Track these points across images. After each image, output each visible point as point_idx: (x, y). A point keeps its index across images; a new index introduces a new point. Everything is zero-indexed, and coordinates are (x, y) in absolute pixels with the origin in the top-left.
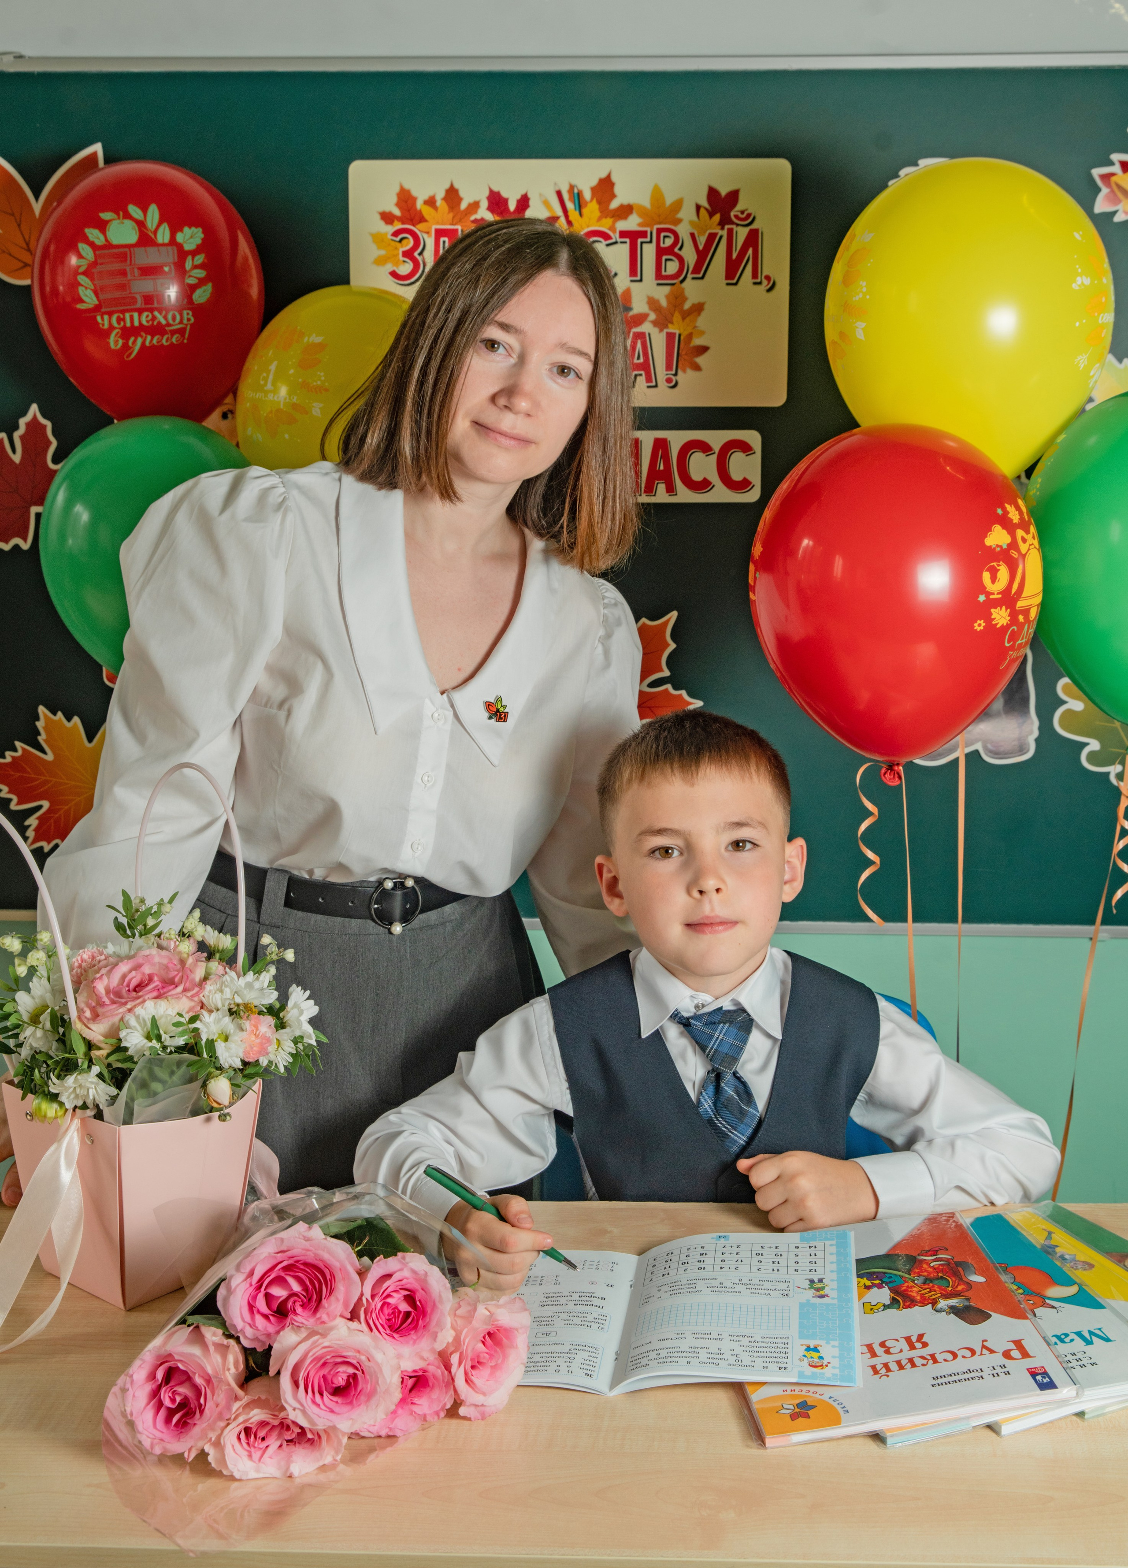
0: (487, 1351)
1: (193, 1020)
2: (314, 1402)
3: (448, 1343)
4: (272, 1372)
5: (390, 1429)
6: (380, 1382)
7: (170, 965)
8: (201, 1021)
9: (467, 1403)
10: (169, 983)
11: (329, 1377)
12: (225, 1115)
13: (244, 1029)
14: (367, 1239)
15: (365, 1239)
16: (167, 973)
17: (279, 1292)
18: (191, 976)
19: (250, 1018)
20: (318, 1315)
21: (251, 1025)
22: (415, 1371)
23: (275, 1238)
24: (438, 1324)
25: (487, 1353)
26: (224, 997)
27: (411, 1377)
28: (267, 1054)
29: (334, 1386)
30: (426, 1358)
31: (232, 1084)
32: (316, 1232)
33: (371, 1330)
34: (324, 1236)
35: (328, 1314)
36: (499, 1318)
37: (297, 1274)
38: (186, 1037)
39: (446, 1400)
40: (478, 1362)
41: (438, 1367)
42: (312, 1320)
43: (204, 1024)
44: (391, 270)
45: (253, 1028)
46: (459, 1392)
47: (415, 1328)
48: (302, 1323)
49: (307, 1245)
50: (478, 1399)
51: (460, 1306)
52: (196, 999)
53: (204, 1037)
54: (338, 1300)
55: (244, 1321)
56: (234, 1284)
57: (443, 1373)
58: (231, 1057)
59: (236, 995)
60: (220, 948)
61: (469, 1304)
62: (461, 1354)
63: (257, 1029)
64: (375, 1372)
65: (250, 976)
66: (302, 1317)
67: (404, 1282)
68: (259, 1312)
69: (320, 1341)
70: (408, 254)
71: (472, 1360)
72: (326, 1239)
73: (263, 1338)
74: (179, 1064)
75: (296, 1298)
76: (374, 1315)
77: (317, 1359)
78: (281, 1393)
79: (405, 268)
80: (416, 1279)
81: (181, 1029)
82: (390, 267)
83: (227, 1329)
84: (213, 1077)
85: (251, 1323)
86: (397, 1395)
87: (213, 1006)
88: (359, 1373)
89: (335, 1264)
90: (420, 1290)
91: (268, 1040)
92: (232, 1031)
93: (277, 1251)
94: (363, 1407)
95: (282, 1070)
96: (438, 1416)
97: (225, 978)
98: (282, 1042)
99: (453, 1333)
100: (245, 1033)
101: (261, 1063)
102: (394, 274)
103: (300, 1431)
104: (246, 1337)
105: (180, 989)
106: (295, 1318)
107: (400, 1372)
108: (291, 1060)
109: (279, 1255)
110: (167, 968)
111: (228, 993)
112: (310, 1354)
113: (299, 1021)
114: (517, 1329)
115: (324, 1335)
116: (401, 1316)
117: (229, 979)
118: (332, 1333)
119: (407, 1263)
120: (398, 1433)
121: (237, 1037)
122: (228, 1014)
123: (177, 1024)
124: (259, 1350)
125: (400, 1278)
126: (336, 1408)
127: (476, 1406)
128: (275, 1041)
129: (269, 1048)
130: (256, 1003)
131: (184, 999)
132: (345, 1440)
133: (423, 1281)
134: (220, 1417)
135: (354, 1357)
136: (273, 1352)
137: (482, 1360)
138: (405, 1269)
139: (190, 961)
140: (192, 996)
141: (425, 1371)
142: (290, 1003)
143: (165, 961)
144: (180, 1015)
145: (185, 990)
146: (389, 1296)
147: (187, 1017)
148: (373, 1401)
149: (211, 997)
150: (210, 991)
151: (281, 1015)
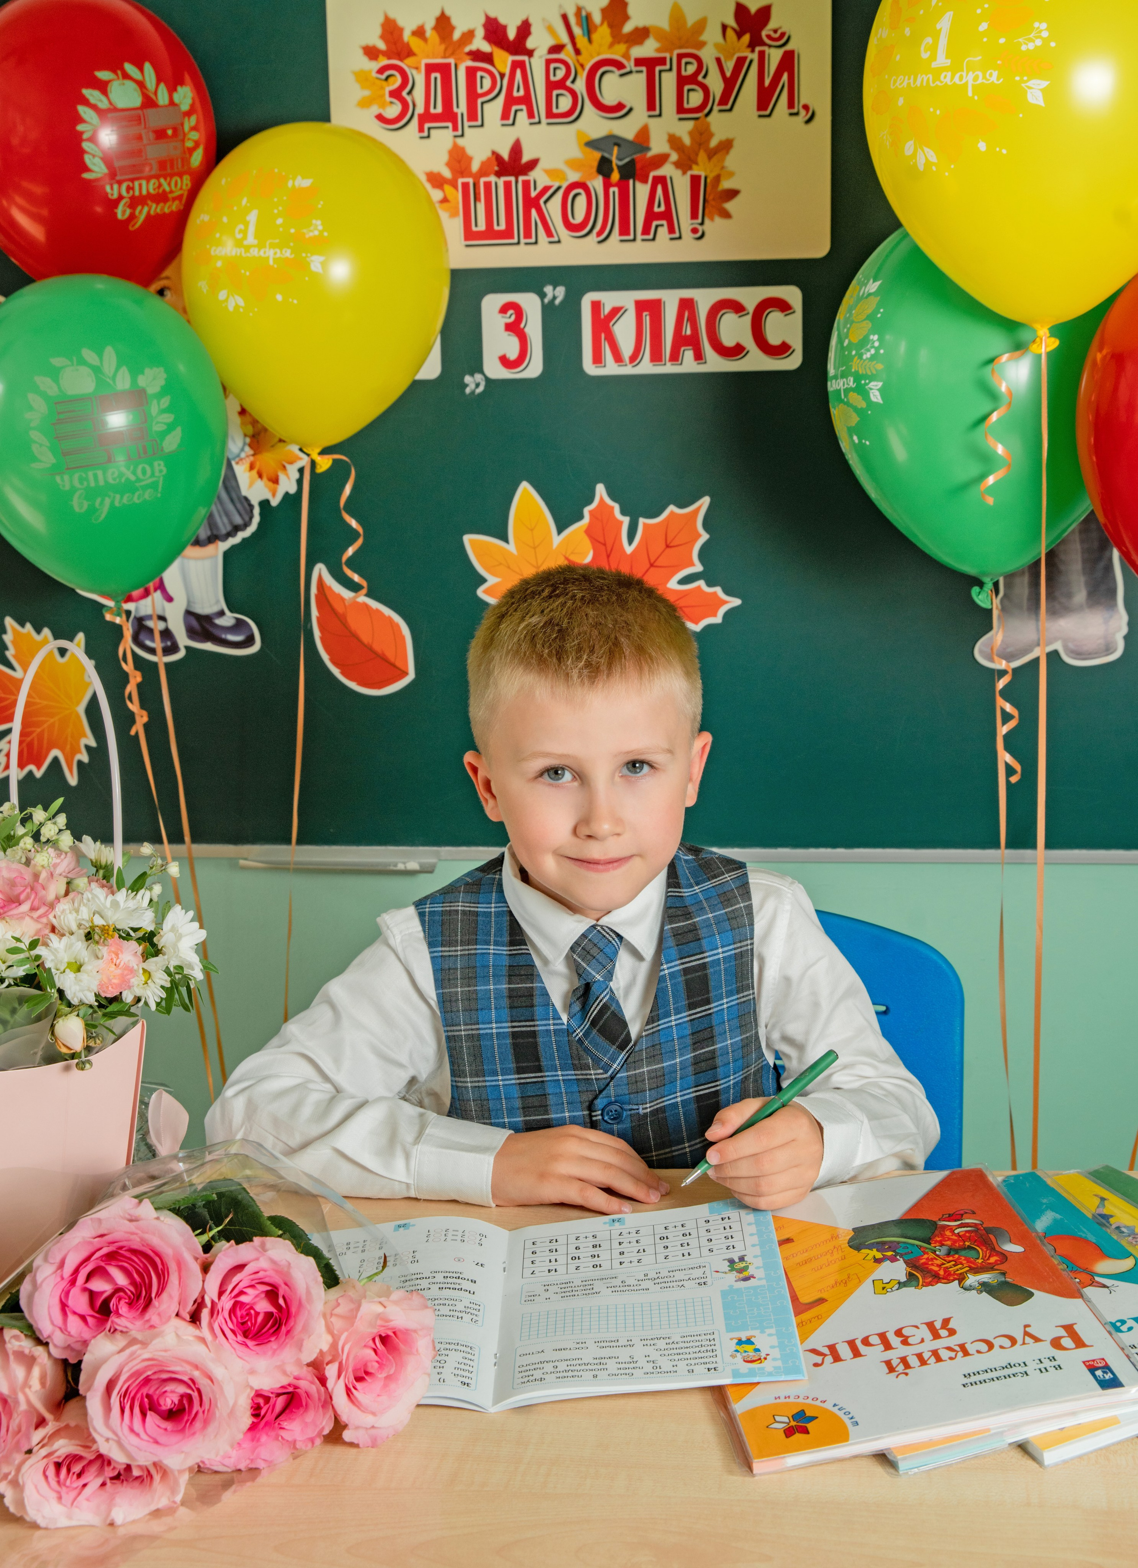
0: (376, 1358)
1: (33, 945)
2: (132, 1430)
3: (321, 1351)
4: (81, 1392)
5: (252, 1460)
6: (219, 1405)
7: (18, 880)
8: (46, 945)
9: (350, 1426)
10: (14, 901)
11: (155, 1398)
12: (83, 1063)
13: (100, 956)
14: (231, 1216)
15: (227, 1217)
16: (11, 889)
17: (99, 1285)
18: (42, 893)
19: (106, 942)
20: (147, 1317)
21: (110, 952)
22: (283, 1387)
23: (91, 1219)
24: (305, 1329)
25: (377, 1362)
26: (79, 917)
27: (278, 1395)
28: (130, 987)
29: (164, 1408)
30: (289, 1373)
31: (87, 1025)
32: (147, 1209)
33: (215, 1336)
34: (153, 1214)
35: (159, 1314)
36: (391, 1318)
37: (121, 1263)
38: (28, 966)
39: (324, 1423)
40: (367, 1373)
41: (312, 1383)
42: (139, 1323)
43: (50, 950)
44: (377, 112)
45: (113, 956)
46: (339, 1412)
47: (277, 1332)
48: (126, 1327)
49: (131, 1227)
50: (368, 1420)
51: (338, 1305)
52: (44, 920)
53: (47, 965)
54: (171, 1297)
55: (52, 1323)
56: (40, 1278)
57: (318, 1391)
58: (82, 991)
59: (97, 916)
60: (103, 863)
61: (352, 1301)
62: (340, 1364)
63: (118, 958)
64: (213, 1392)
65: (122, 895)
66: (125, 1319)
67: (261, 1274)
68: (75, 1313)
69: (139, 1352)
70: (396, 94)
71: (354, 1371)
72: (158, 1218)
73: (78, 1347)
74: (22, 1000)
75: (122, 1294)
76: (220, 1317)
77: (136, 1374)
78: (89, 1420)
79: (393, 110)
80: (274, 1270)
81: (22, 956)
82: (375, 110)
83: (34, 1332)
84: (61, 1016)
85: (63, 1327)
86: (247, 1420)
87: (66, 928)
88: (195, 1395)
89: (167, 1251)
90: (283, 1286)
91: (131, 971)
92: (86, 959)
93: (95, 1234)
94: (198, 1437)
95: (153, 1007)
96: (313, 1443)
97: (85, 896)
98: (152, 974)
99: (329, 1339)
100: (100, 961)
101: (124, 999)
102: (380, 118)
103: (125, 1466)
104: (55, 1346)
105: (25, 907)
106: (117, 1320)
107: (249, 1390)
108: (164, 995)
109: (97, 1239)
110: (12, 884)
111: (85, 913)
112: (125, 1369)
113: (175, 946)
114: (415, 1331)
115: (144, 1344)
116: (260, 1319)
117: (90, 896)
118: (154, 1342)
119: (265, 1251)
120: (261, 1464)
121: (91, 966)
122: (84, 938)
123: (13, 951)
124: (73, 1361)
125: (256, 1270)
126: (162, 1439)
127: (367, 1429)
128: (141, 971)
129: (133, 980)
130: (125, 925)
131: (27, 919)
132: (184, 1478)
133: (285, 1273)
134: (17, 1447)
135: (184, 1373)
136: (83, 1366)
137: (370, 1370)
138: (261, 1259)
139: (43, 875)
140: (40, 917)
141: (296, 1387)
142: (167, 925)
143: (14, 875)
144: (18, 940)
145: (33, 909)
146: (242, 1293)
147: (27, 941)
148: (211, 1429)
149: (62, 917)
150: (64, 910)
151: (155, 940)
